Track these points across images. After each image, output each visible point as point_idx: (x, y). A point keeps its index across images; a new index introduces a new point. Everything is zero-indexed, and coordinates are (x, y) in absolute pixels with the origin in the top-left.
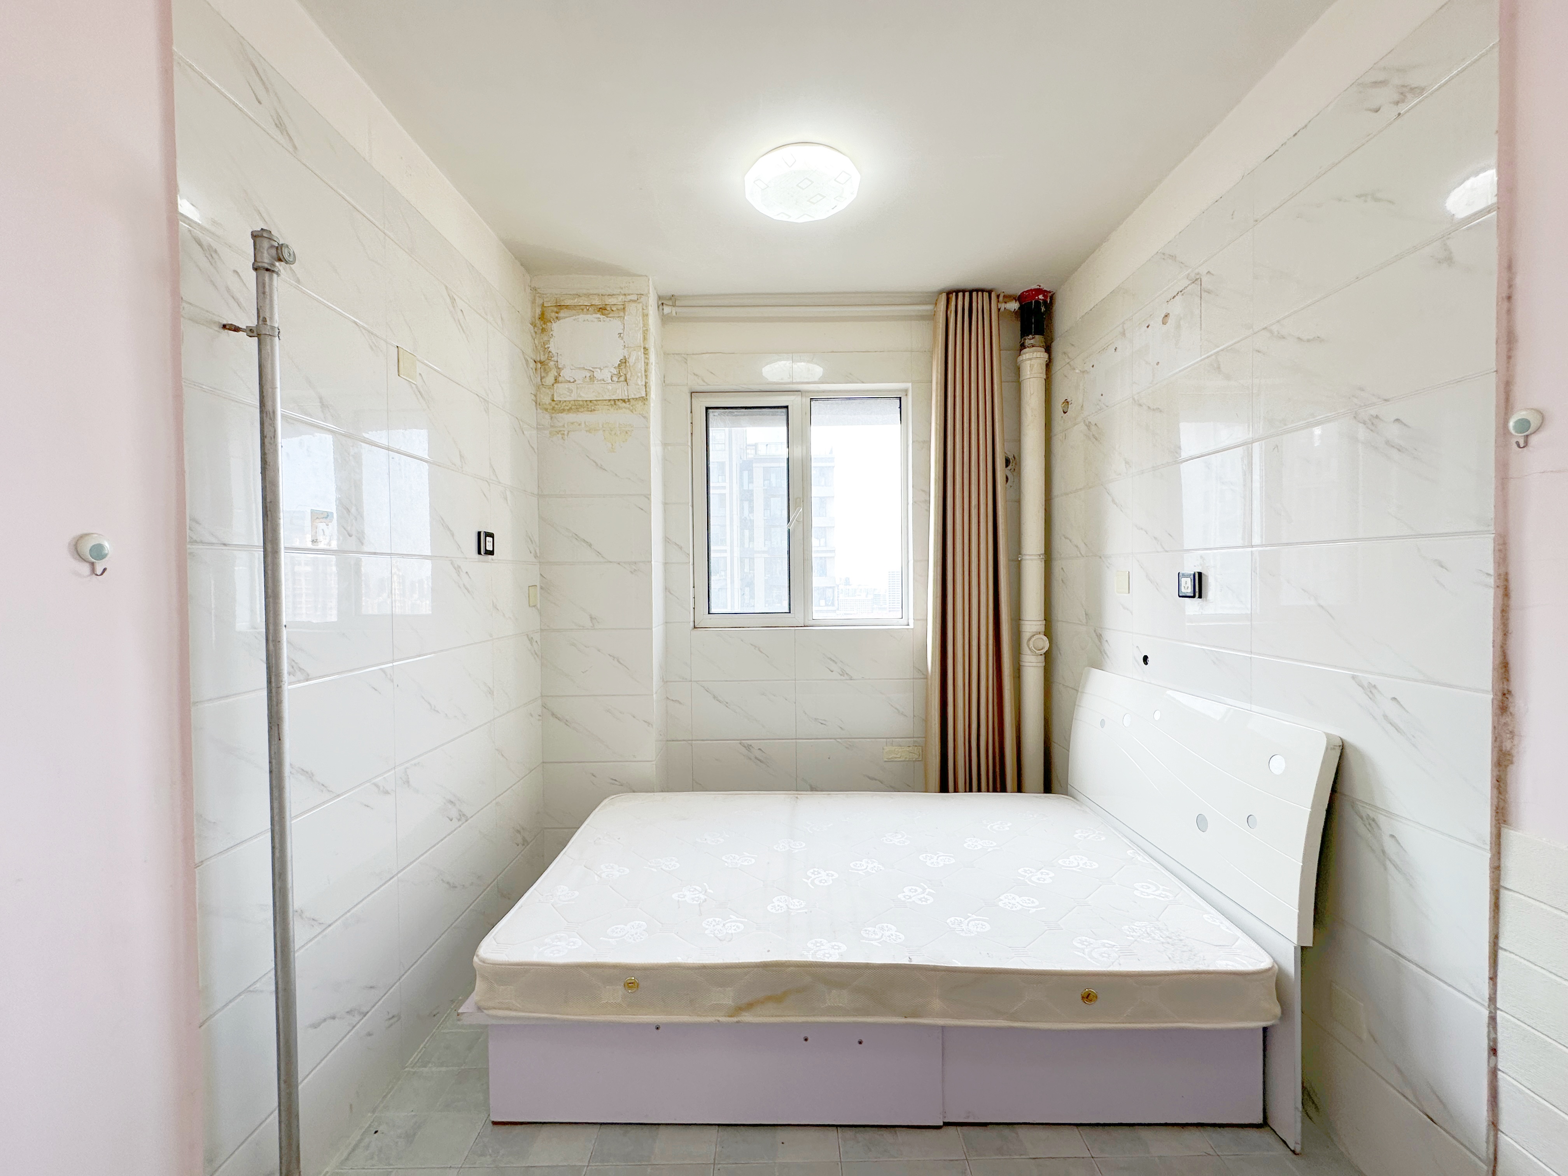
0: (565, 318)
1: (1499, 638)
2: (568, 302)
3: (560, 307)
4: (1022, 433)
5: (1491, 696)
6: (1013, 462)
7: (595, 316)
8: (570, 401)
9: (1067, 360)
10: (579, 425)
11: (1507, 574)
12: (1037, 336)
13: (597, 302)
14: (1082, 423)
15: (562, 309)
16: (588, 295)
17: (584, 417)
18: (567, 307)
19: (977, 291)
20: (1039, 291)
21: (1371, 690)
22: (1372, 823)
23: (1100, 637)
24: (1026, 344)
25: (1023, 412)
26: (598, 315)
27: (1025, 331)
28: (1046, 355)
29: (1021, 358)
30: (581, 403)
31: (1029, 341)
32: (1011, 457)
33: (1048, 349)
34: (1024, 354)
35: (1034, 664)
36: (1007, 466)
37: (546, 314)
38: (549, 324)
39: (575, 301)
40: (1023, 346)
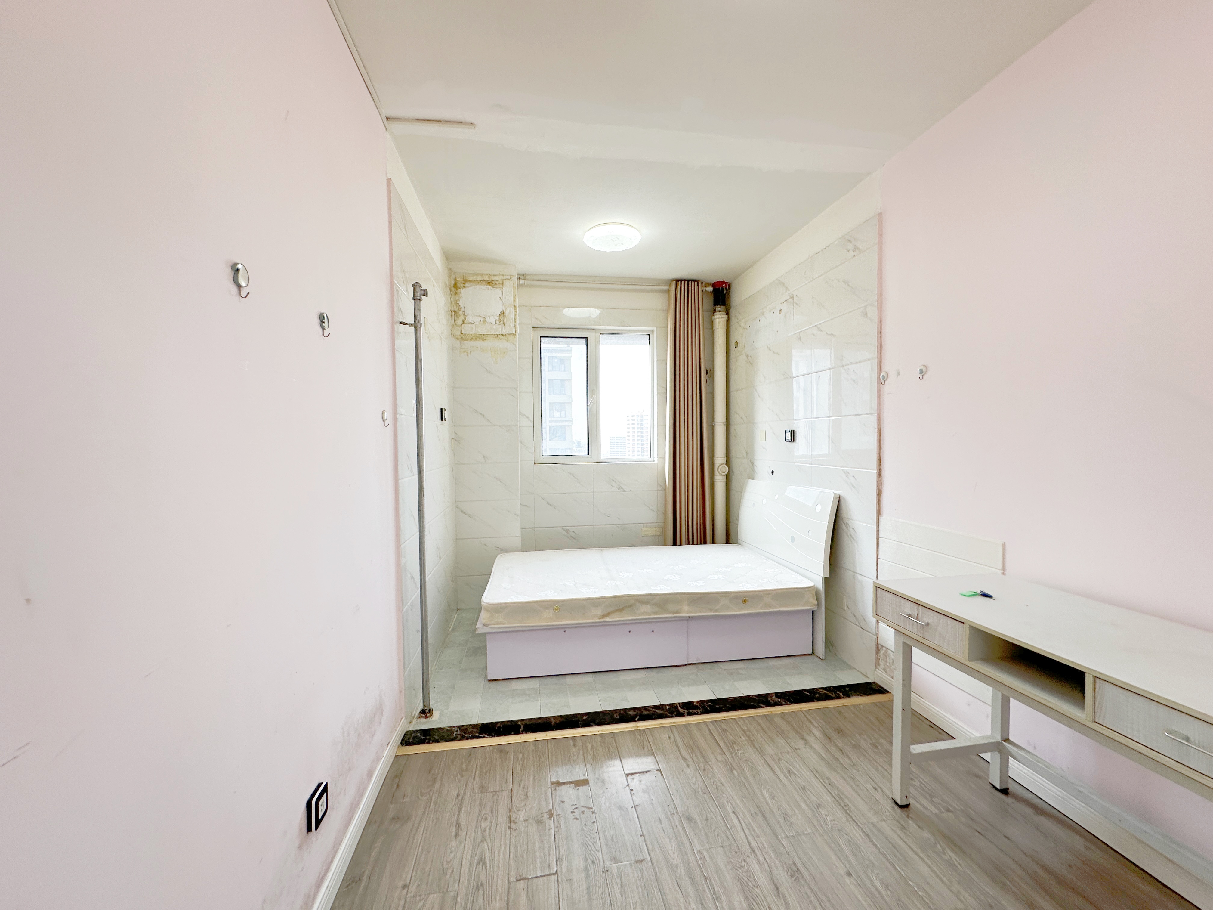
0: (468, 287)
1: (878, 450)
2: (471, 278)
3: (465, 281)
4: (715, 357)
5: (876, 471)
6: (710, 372)
7: (485, 286)
8: (471, 334)
9: (737, 321)
10: (477, 348)
11: (880, 428)
12: (722, 306)
13: (487, 279)
14: (744, 355)
15: (466, 282)
16: (482, 275)
17: (479, 343)
18: (469, 281)
19: (692, 280)
20: (723, 282)
21: (847, 473)
22: (847, 525)
23: (753, 463)
24: (717, 310)
25: (715, 346)
26: (488, 286)
27: (716, 303)
28: (726, 317)
29: (713, 317)
30: (478, 335)
31: (718, 308)
32: (708, 370)
33: (727, 313)
34: (716, 315)
35: (721, 480)
36: (707, 374)
37: (457, 284)
38: (459, 290)
39: (475, 278)
40: (715, 311)
